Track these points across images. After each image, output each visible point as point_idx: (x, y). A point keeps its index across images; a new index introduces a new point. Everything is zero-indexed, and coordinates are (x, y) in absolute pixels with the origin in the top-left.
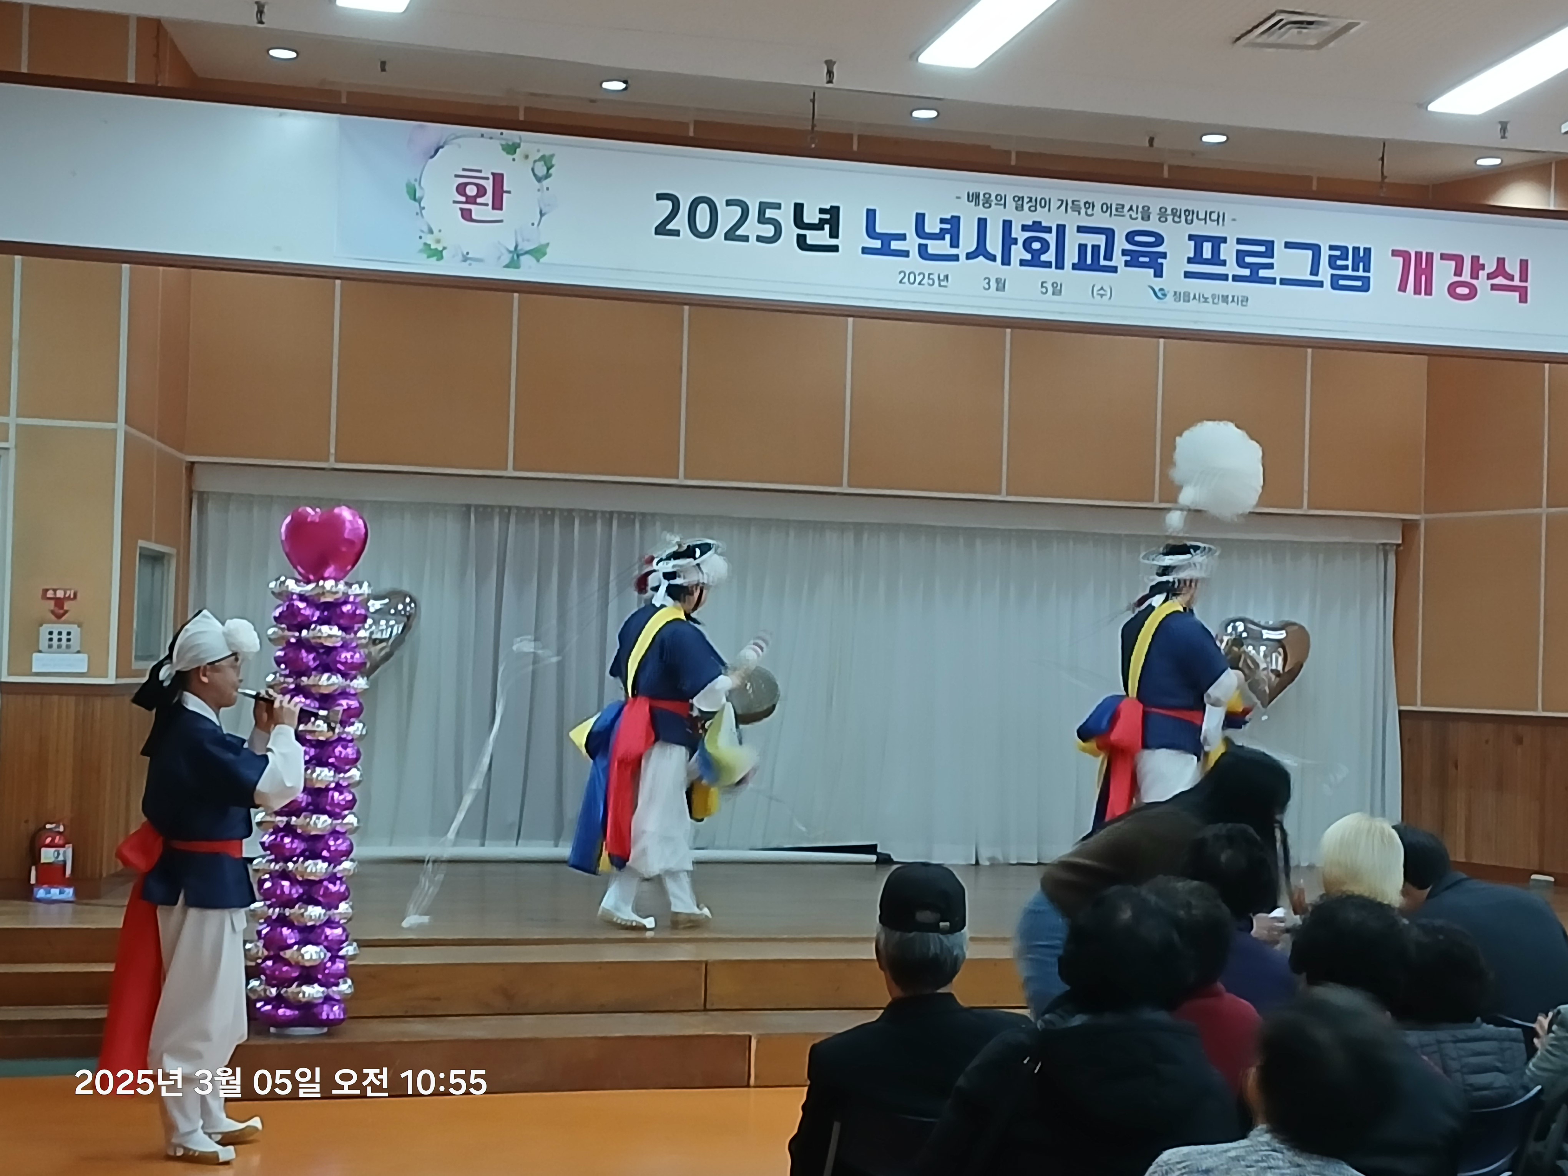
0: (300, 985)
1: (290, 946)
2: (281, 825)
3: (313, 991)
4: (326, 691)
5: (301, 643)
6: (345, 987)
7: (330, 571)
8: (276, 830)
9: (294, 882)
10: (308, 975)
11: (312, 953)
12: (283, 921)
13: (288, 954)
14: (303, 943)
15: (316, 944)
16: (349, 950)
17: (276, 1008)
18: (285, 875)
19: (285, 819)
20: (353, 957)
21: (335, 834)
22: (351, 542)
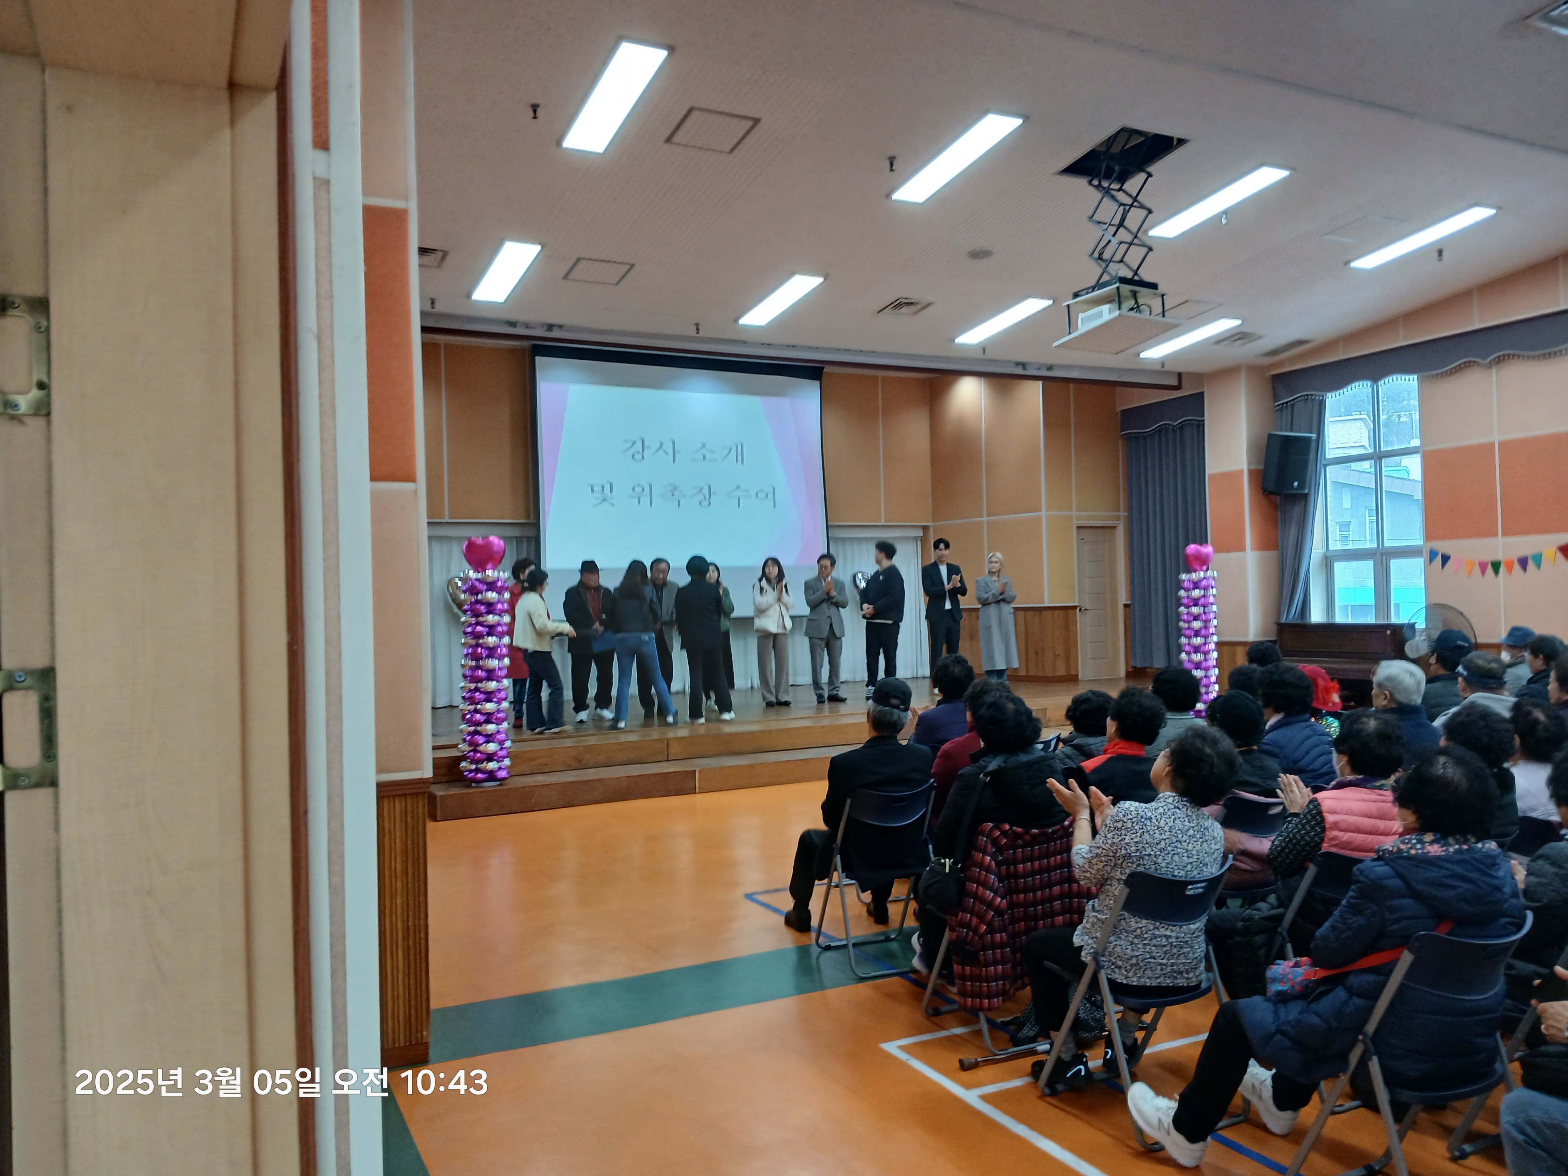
0: (487, 763)
1: (481, 744)
2: (473, 688)
3: (492, 765)
4: (491, 623)
5: (477, 602)
6: (507, 762)
7: (489, 566)
8: (470, 690)
9: (482, 714)
10: (490, 757)
11: (492, 747)
12: (476, 733)
13: (481, 748)
14: (487, 742)
15: (493, 742)
16: (508, 744)
17: (477, 773)
18: (476, 711)
19: (475, 685)
20: (510, 748)
21: (499, 690)
22: (498, 553)
